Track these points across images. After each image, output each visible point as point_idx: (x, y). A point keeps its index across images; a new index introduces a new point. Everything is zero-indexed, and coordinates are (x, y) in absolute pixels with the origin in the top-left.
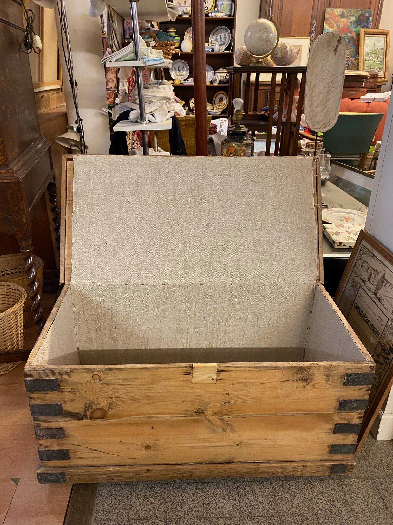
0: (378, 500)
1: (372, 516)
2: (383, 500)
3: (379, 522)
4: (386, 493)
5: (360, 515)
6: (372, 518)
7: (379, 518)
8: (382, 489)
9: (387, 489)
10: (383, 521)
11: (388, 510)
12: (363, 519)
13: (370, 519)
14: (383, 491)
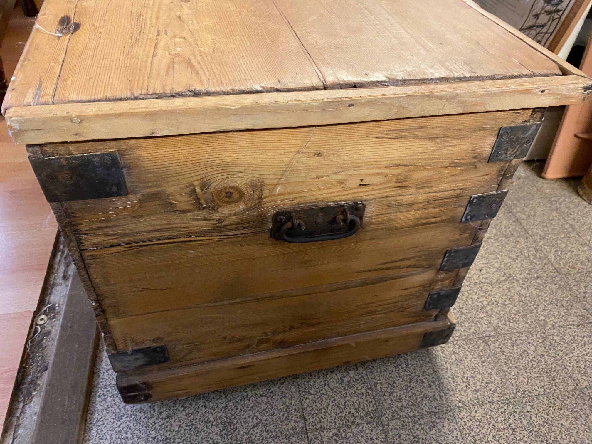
0: (513, 224)
1: (508, 240)
2: (521, 223)
3: (518, 246)
4: (523, 216)
5: (492, 241)
6: (509, 243)
7: (518, 242)
8: (517, 212)
9: (523, 212)
10: (523, 245)
11: (528, 233)
12: (497, 244)
13: (507, 244)
14: (519, 214)
